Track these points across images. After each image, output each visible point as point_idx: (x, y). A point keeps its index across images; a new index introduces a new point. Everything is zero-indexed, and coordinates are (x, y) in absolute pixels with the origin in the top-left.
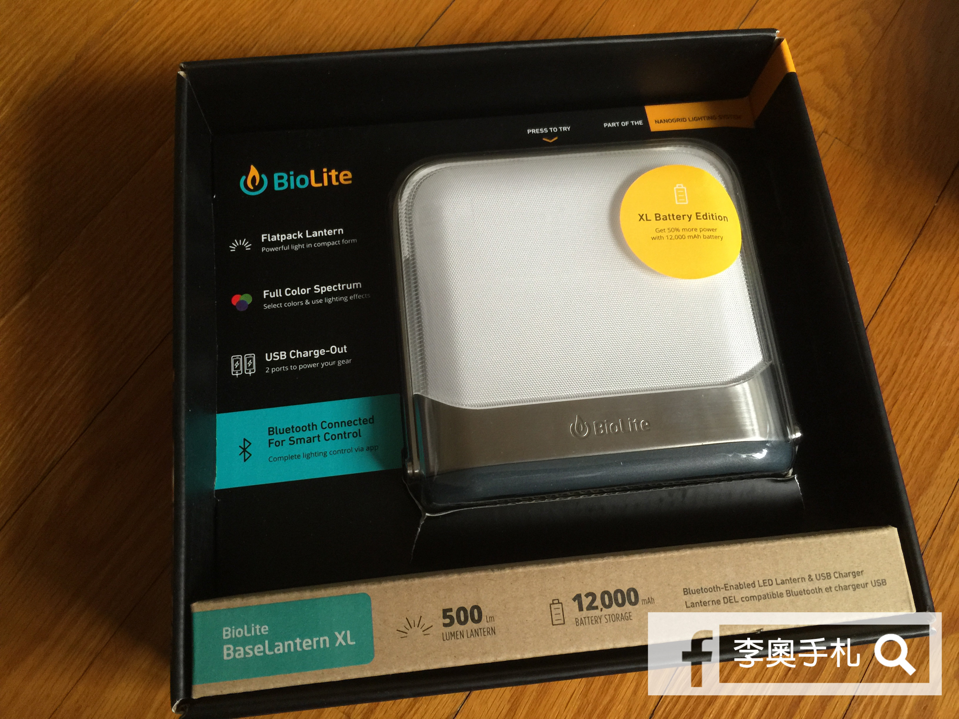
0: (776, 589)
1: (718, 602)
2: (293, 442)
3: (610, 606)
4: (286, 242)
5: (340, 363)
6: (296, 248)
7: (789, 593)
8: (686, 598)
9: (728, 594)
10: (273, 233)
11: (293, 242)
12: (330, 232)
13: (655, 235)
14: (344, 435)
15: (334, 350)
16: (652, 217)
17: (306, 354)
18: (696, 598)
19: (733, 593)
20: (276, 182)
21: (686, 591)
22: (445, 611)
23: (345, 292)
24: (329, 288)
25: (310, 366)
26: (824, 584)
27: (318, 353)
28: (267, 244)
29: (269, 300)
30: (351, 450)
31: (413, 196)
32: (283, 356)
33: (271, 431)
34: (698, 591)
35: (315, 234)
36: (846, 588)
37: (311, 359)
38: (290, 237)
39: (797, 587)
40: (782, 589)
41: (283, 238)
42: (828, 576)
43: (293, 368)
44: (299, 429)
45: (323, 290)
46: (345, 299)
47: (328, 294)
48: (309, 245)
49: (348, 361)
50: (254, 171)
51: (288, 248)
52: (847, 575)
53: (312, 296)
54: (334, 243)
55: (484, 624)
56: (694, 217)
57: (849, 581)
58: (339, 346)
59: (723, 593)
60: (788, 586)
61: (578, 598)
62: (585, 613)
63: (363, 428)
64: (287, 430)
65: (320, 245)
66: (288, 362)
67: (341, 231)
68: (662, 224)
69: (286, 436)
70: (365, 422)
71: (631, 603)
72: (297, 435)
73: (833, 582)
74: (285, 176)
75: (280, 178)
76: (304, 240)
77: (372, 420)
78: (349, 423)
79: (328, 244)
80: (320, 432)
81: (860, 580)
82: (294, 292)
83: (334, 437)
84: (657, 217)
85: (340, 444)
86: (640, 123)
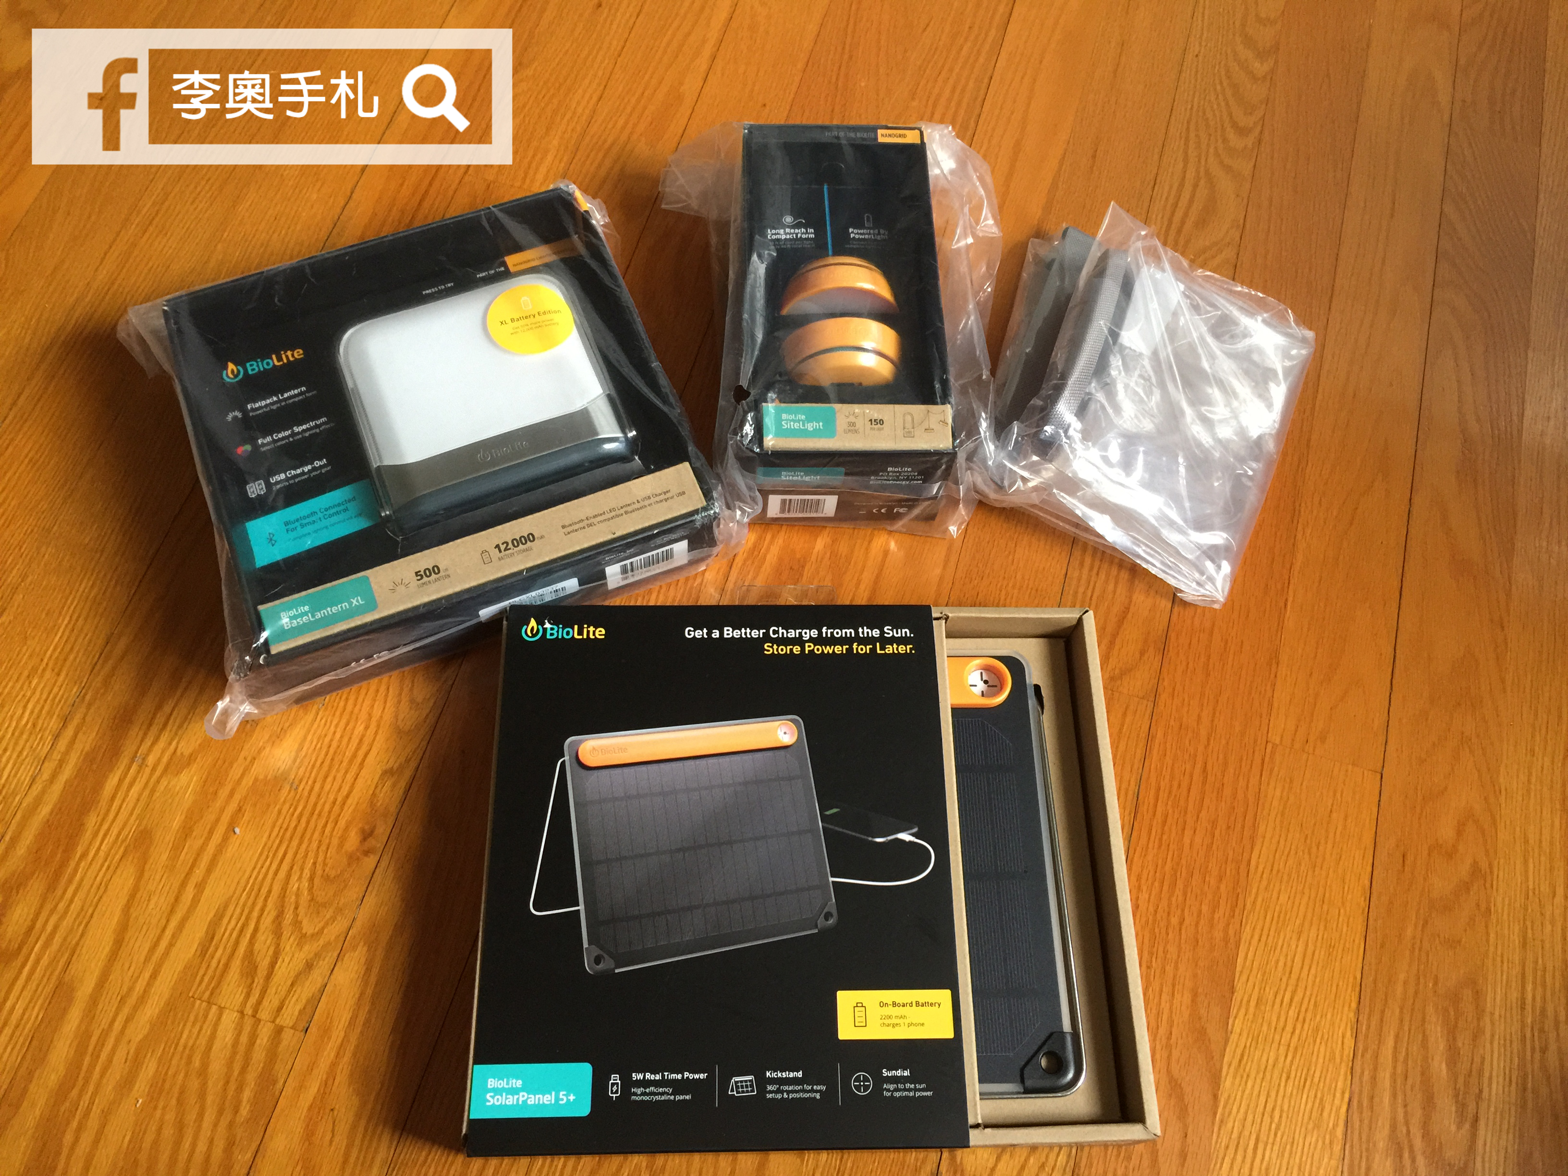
0: (618, 512)
1: (584, 528)
2: (302, 526)
3: (518, 545)
4: (266, 406)
5: (323, 471)
6: (274, 407)
7: (626, 513)
8: (565, 530)
9: (589, 522)
10: (255, 402)
11: (271, 404)
12: (296, 392)
13: (512, 331)
14: (337, 513)
15: (317, 464)
16: (508, 321)
17: (299, 471)
18: (569, 529)
19: (593, 520)
20: (249, 369)
21: (563, 527)
22: (416, 573)
23: (317, 426)
24: (304, 427)
25: (303, 478)
26: (647, 503)
27: (306, 469)
28: (253, 410)
29: (263, 445)
30: (344, 521)
31: (346, 348)
32: (283, 476)
33: (286, 524)
34: (570, 525)
35: (286, 395)
36: (661, 501)
37: (303, 473)
38: (268, 401)
39: (629, 509)
40: (622, 511)
41: (263, 403)
42: (649, 498)
43: (292, 482)
44: (305, 518)
45: (301, 428)
46: (318, 431)
47: (304, 431)
48: (283, 404)
49: (329, 468)
50: (231, 366)
51: (268, 409)
52: (660, 494)
53: (293, 434)
54: (301, 397)
55: (442, 574)
56: (537, 315)
57: (663, 497)
58: (320, 459)
59: (586, 522)
60: (625, 509)
61: (497, 546)
62: (503, 553)
63: (348, 505)
64: (297, 520)
65: (291, 401)
66: (287, 479)
67: (303, 389)
68: (516, 324)
69: (297, 524)
70: (349, 501)
71: (531, 541)
72: (304, 522)
73: (653, 500)
74: (255, 363)
75: (251, 365)
76: (279, 401)
77: (354, 499)
78: (339, 505)
79: (296, 399)
80: (320, 515)
81: (668, 495)
82: (280, 436)
83: (330, 516)
84: (512, 320)
85: (335, 519)
86: (503, 269)
